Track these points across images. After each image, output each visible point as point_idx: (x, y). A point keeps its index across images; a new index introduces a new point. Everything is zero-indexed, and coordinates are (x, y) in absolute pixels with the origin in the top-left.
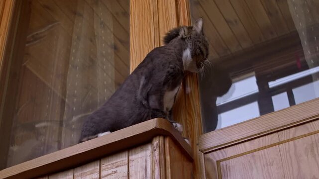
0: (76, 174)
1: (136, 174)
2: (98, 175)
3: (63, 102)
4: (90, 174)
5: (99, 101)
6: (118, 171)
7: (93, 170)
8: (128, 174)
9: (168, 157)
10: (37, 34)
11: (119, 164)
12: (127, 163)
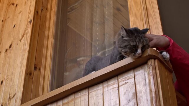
0: (104, 86)
1: (140, 83)
2: (117, 85)
4: (113, 85)
6: (129, 82)
7: (114, 82)
8: (135, 83)
9: (158, 71)
10: (73, 7)
11: (129, 77)
12: (134, 76)
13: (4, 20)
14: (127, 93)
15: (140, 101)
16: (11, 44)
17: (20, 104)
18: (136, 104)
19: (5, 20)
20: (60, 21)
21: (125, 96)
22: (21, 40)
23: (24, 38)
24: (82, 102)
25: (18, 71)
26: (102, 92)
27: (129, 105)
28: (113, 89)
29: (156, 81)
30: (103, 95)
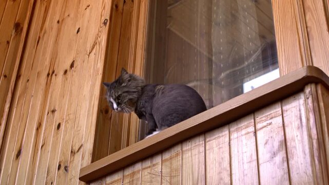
0: (232, 129)
1: (291, 123)
2: (254, 128)
3: (210, 61)
4: (245, 128)
5: (245, 55)
6: (273, 123)
7: (248, 124)
8: (284, 125)
9: (322, 104)
11: (273, 115)
12: (281, 113)
13: (60, 21)
14: (270, 142)
15: (293, 155)
16: (74, 61)
17: (90, 162)
18: (285, 159)
19: (63, 20)
20: (155, 20)
21: (267, 146)
22: (90, 53)
23: (94, 51)
24: (193, 158)
25: (85, 105)
26: (227, 139)
27: (274, 161)
28: (246, 134)
29: (318, 120)
30: (230, 145)
